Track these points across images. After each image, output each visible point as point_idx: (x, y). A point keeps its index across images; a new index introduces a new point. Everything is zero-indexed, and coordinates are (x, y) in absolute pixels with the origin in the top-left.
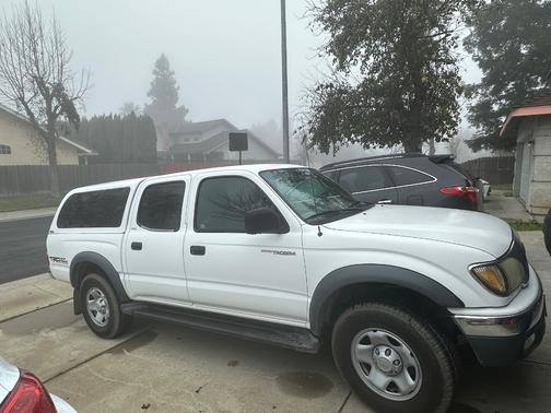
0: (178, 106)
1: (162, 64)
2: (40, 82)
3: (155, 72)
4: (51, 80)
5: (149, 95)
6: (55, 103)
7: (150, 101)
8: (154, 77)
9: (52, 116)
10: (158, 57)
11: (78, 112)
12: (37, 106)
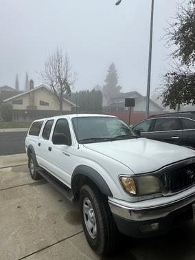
0: (117, 85)
1: (112, 67)
2: (59, 78)
3: (109, 71)
4: (63, 77)
5: (105, 81)
6: (63, 86)
7: (105, 84)
8: (108, 73)
9: (62, 91)
10: (111, 64)
11: (71, 90)
12: (57, 87)
